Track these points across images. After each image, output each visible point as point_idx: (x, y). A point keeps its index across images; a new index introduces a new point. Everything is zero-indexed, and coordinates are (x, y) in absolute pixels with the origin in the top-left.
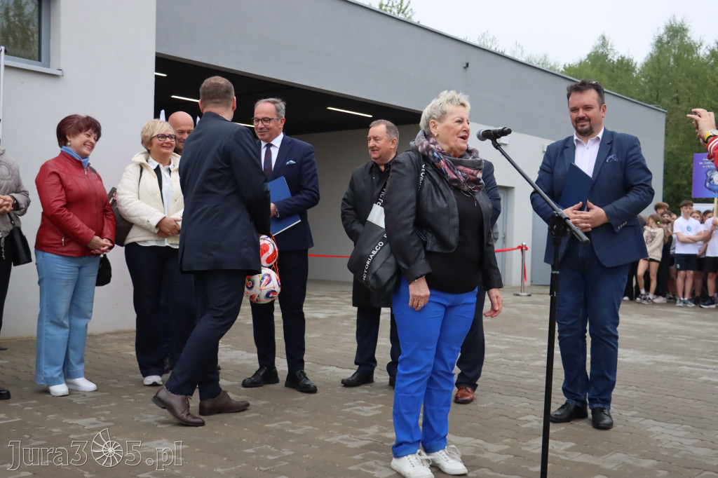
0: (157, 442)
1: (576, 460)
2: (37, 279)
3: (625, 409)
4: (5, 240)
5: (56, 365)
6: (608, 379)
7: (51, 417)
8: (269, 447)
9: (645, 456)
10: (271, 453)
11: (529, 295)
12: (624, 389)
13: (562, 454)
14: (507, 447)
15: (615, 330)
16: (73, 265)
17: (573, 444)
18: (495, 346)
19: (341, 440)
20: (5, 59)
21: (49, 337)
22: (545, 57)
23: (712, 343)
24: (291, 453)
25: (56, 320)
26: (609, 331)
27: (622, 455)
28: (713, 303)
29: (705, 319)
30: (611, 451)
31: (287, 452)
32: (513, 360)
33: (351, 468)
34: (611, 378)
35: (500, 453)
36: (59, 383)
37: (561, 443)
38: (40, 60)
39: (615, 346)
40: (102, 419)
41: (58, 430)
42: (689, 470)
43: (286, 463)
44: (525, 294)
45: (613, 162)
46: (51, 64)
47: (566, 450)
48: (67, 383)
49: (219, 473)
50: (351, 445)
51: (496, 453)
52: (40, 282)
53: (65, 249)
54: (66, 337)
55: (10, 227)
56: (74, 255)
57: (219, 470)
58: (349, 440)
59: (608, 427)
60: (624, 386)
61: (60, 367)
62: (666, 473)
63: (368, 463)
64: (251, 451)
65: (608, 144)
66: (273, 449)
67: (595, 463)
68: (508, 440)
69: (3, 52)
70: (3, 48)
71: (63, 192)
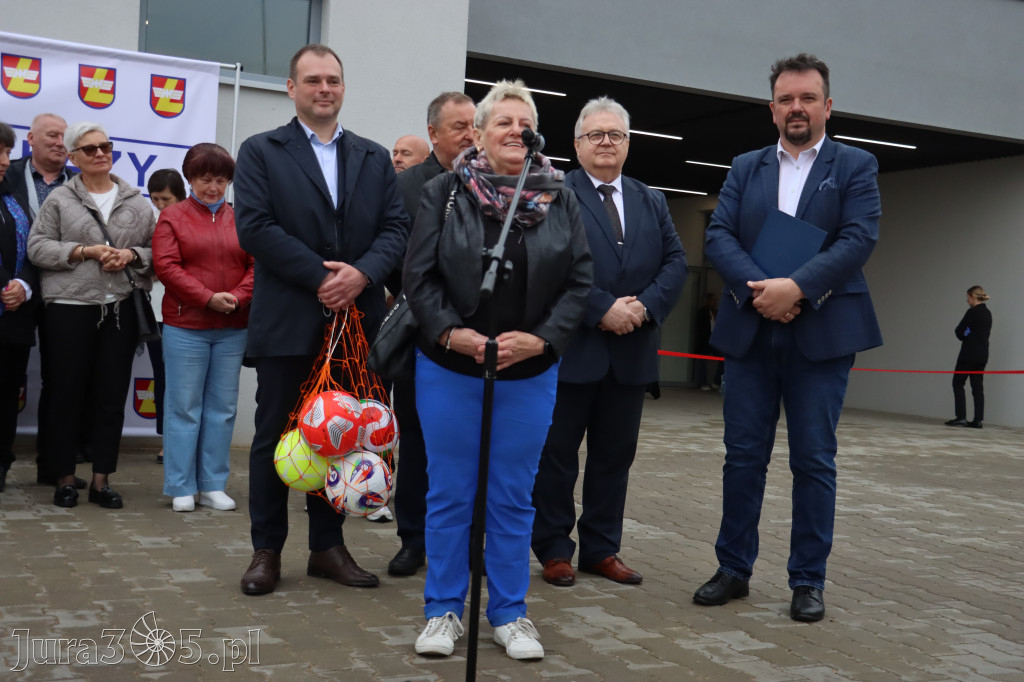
5: (180, 471)
6: (819, 539)
15: (831, 461)
16: (198, 339)
21: (173, 433)
25: (180, 412)
26: (820, 463)
34: (824, 538)
36: (183, 494)
39: (830, 486)
45: (830, 190)
53: (182, 320)
54: (195, 434)
55: (129, 288)
56: (196, 327)
59: (818, 617)
65: (827, 163)
69: (238, 69)
70: (239, 65)
71: (176, 246)
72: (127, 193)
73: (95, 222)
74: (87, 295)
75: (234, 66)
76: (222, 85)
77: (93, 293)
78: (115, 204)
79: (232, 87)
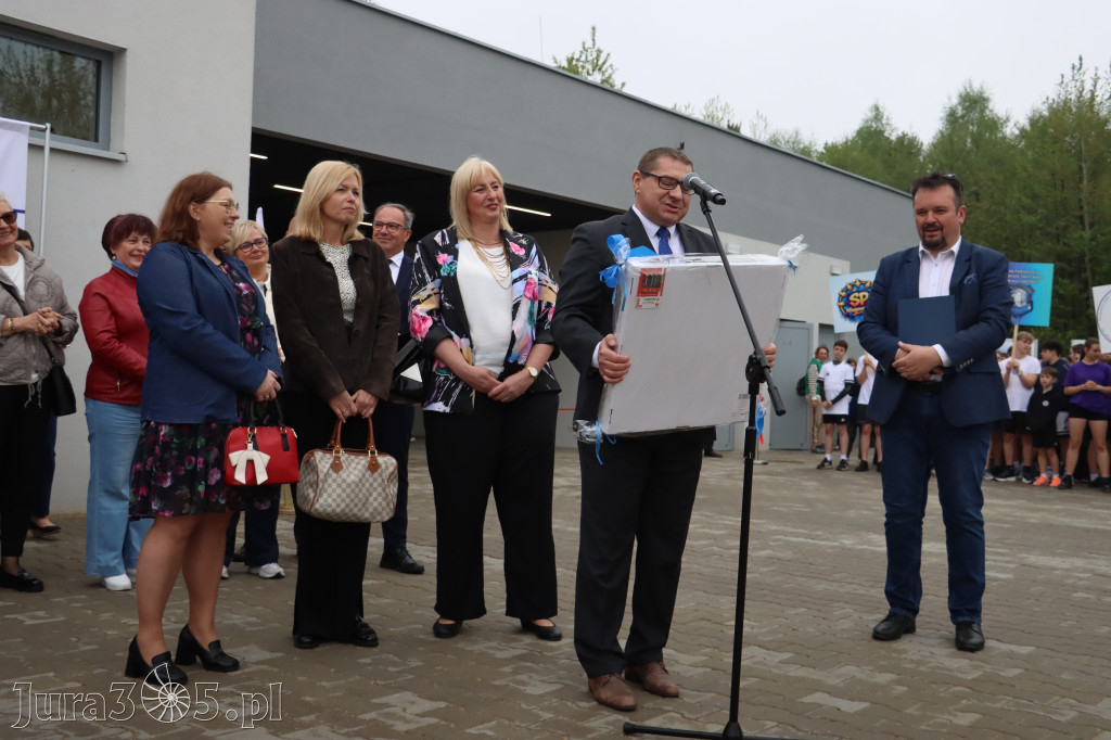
0: (244, 648)
1: (792, 674)
2: (87, 434)
3: (867, 612)
4: (43, 383)
5: (112, 549)
7: (106, 616)
8: (391, 656)
9: (882, 669)
10: (394, 664)
11: (765, 464)
12: (872, 586)
13: (775, 667)
14: (705, 658)
16: (133, 415)
17: (791, 655)
18: (708, 531)
19: (488, 648)
20: (51, 139)
21: (103, 512)
22: (797, 133)
23: (1002, 528)
24: (419, 664)
25: (112, 489)
27: (854, 668)
28: (1011, 475)
29: (998, 497)
30: (840, 663)
31: (414, 663)
32: (728, 549)
33: (497, 683)
34: (979, 580)
35: (695, 666)
36: (117, 573)
37: (777, 654)
38: (96, 140)
40: (173, 619)
41: (115, 632)
42: (934, 686)
43: (413, 676)
44: (760, 462)
45: (973, 284)
46: (111, 145)
47: (781, 662)
48: (129, 575)
49: (324, 687)
50: (499, 655)
51: (689, 665)
52: (90, 438)
53: (122, 396)
54: (126, 512)
55: (49, 365)
56: (135, 403)
57: (324, 684)
58: (498, 649)
60: (871, 583)
61: (120, 552)
62: (905, 688)
63: (519, 677)
64: (368, 660)
66: (396, 659)
67: (815, 677)
68: (707, 650)
69: (48, 131)
70: (48, 125)
71: (113, 321)
72: (36, 263)
73: (13, 299)
74: (13, 376)
75: (44, 127)
76: (31, 146)
77: (19, 373)
78: (26, 277)
79: (41, 148)
